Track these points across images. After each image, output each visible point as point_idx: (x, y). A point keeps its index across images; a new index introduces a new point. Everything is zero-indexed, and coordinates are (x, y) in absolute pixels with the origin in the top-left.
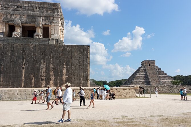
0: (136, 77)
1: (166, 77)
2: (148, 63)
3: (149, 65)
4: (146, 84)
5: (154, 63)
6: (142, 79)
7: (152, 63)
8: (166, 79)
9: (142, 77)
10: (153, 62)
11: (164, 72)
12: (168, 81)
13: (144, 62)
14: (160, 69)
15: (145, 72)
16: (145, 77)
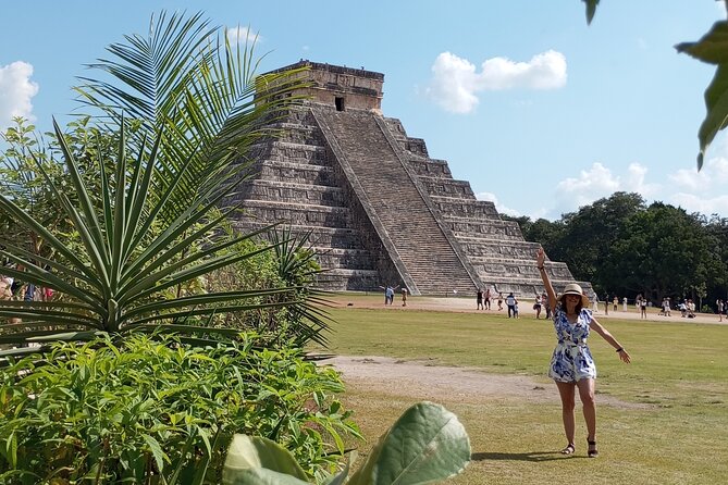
0: (258, 196)
1: (471, 214)
2: (332, 87)
3: (339, 103)
4: (347, 256)
5: (373, 96)
6: (309, 216)
7: (357, 90)
8: (479, 229)
9: (302, 192)
10: (367, 85)
11: (448, 174)
12: (496, 248)
13: (304, 75)
14: (420, 146)
15: (317, 158)
16: (327, 198)
